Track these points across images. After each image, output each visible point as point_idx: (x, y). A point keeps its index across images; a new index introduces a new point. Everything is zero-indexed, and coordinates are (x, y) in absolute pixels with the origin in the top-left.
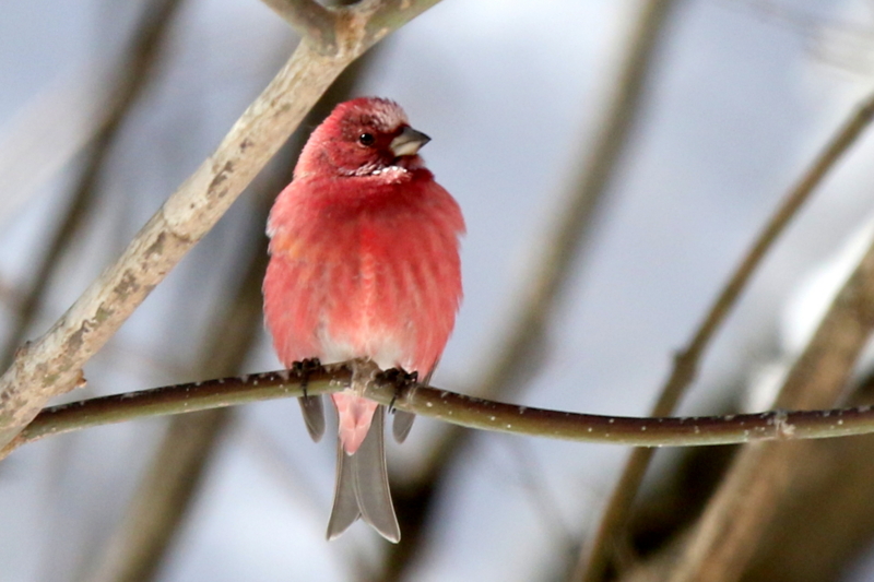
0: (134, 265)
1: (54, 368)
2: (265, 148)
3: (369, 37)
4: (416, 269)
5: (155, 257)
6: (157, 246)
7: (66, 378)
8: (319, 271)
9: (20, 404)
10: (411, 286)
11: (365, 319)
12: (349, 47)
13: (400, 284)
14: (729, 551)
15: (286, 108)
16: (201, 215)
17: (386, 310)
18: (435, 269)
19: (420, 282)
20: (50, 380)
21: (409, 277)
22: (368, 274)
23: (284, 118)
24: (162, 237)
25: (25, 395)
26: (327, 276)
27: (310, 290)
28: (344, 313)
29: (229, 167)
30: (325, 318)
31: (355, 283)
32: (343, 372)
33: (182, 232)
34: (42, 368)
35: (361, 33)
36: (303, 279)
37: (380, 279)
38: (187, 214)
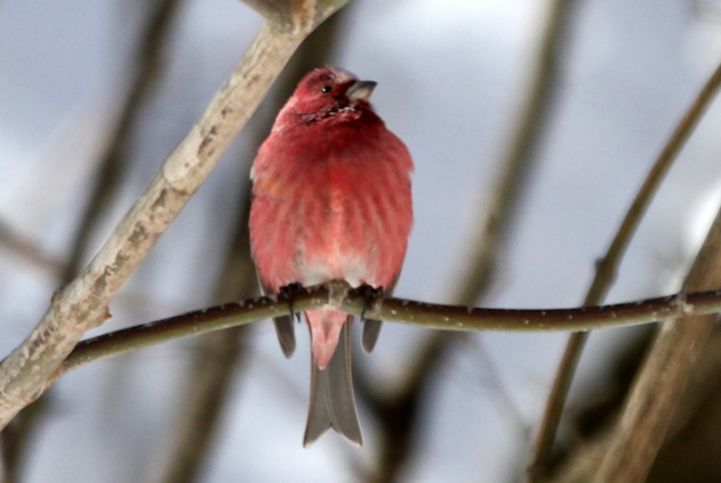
0: (143, 217)
1: (85, 307)
2: (242, 112)
3: (319, 14)
4: (377, 200)
5: (160, 209)
6: (161, 200)
7: (94, 314)
8: (295, 206)
9: (60, 339)
10: (375, 217)
11: (336, 246)
12: (304, 24)
13: (366, 215)
14: (653, 418)
15: (256, 78)
16: (194, 172)
17: (353, 237)
18: (392, 200)
19: (382, 213)
20: (82, 318)
21: (373, 209)
22: (337, 208)
23: (255, 87)
24: (164, 193)
25: (63, 331)
26: (302, 210)
27: (287, 223)
28: (319, 242)
29: (213, 131)
30: (302, 246)
31: (326, 214)
32: (321, 292)
33: (180, 187)
34: (75, 308)
35: (312, 12)
36: (282, 213)
37: (349, 212)
38: (182, 172)
